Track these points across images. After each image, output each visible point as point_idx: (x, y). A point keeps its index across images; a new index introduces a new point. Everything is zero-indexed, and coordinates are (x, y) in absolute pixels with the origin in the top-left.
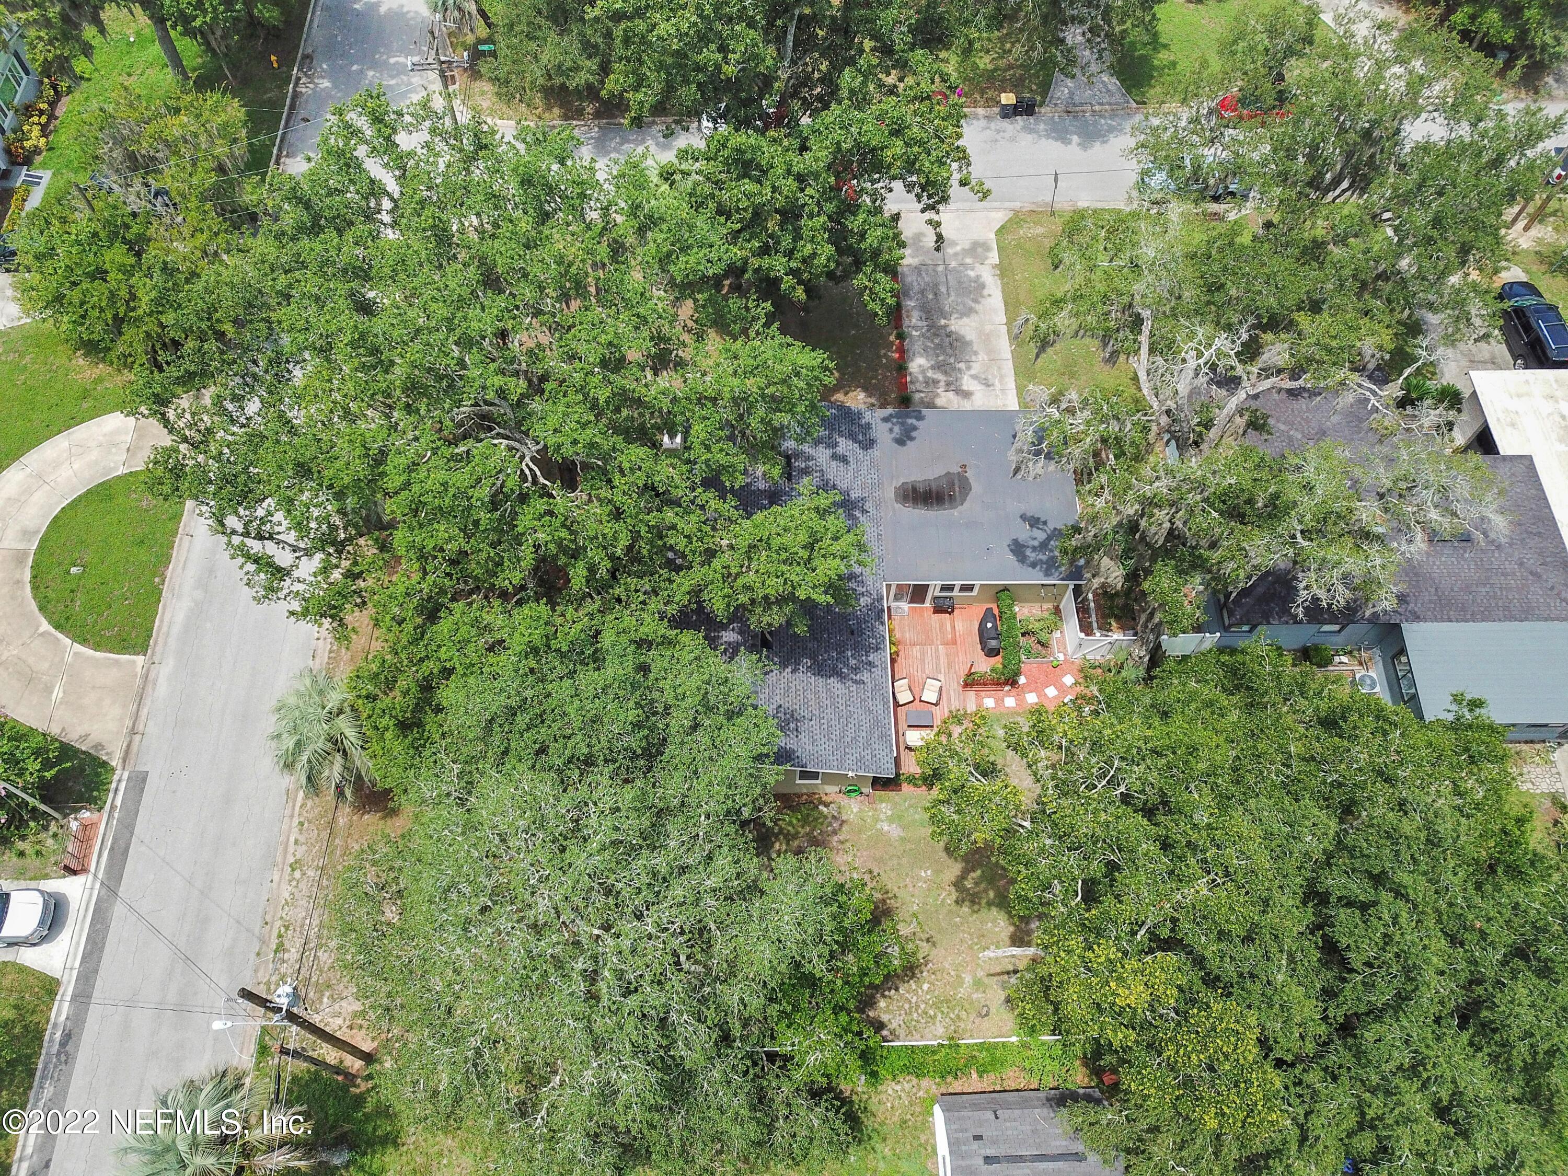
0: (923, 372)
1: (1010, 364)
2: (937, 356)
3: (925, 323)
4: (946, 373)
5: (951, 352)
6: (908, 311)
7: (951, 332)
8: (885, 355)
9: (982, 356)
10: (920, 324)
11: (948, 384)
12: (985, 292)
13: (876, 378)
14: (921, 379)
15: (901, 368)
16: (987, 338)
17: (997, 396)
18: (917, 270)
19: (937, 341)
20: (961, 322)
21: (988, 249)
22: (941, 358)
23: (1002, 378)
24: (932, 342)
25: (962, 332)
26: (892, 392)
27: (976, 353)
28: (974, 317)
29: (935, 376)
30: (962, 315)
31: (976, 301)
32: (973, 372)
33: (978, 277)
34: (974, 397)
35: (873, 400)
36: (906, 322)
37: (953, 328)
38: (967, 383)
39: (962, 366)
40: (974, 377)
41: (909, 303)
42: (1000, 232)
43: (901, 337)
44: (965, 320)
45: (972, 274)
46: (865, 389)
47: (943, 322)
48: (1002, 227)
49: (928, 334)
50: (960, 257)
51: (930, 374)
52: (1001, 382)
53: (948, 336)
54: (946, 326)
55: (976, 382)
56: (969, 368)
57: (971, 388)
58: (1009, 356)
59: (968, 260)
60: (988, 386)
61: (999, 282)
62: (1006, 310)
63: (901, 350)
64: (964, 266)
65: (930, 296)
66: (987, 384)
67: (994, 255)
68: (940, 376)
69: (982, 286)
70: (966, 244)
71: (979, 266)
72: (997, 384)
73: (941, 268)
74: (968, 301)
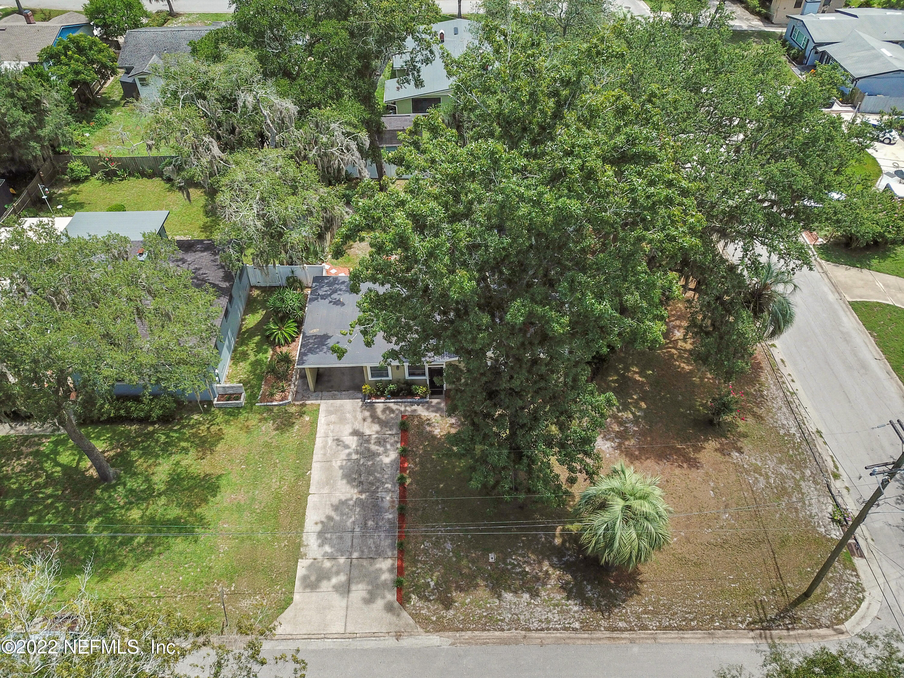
0: (386, 451)
1: (315, 458)
2: (373, 464)
3: (379, 495)
4: (368, 450)
5: (362, 468)
6: (393, 507)
7: (357, 486)
8: (416, 465)
9: (337, 464)
10: (384, 494)
11: (368, 441)
12: (319, 527)
13: (425, 446)
14: (388, 446)
15: (404, 454)
16: (329, 482)
17: (332, 432)
18: (379, 554)
19: (371, 478)
20: (349, 496)
21: (305, 578)
22: (370, 463)
23: (324, 447)
24: (376, 478)
25: (348, 487)
26: (413, 435)
27: (341, 467)
28: (335, 501)
29: (377, 447)
30: (343, 503)
31: (330, 518)
32: (347, 451)
33: (321, 545)
34: (351, 430)
35: (428, 429)
36: (396, 496)
37: (356, 491)
38: (353, 442)
39: (354, 457)
40: (347, 447)
41: (390, 516)
42: (288, 602)
43: (401, 481)
44: (343, 498)
45: (327, 549)
46: (434, 437)
47: (363, 496)
48: (284, 609)
49: (378, 484)
50: (334, 569)
51: (381, 449)
52: (327, 442)
53: (361, 483)
54: (361, 492)
55: (347, 443)
56: (349, 454)
57: (351, 438)
58: (314, 465)
59: (327, 564)
60: (337, 440)
61: (304, 538)
62: (305, 508)
63: (403, 469)
64: (332, 558)
65: (370, 523)
66: (338, 441)
67: (301, 571)
68: (374, 447)
69: (321, 534)
70: (325, 585)
71: (319, 557)
72: (330, 441)
73: (355, 555)
74: (337, 518)
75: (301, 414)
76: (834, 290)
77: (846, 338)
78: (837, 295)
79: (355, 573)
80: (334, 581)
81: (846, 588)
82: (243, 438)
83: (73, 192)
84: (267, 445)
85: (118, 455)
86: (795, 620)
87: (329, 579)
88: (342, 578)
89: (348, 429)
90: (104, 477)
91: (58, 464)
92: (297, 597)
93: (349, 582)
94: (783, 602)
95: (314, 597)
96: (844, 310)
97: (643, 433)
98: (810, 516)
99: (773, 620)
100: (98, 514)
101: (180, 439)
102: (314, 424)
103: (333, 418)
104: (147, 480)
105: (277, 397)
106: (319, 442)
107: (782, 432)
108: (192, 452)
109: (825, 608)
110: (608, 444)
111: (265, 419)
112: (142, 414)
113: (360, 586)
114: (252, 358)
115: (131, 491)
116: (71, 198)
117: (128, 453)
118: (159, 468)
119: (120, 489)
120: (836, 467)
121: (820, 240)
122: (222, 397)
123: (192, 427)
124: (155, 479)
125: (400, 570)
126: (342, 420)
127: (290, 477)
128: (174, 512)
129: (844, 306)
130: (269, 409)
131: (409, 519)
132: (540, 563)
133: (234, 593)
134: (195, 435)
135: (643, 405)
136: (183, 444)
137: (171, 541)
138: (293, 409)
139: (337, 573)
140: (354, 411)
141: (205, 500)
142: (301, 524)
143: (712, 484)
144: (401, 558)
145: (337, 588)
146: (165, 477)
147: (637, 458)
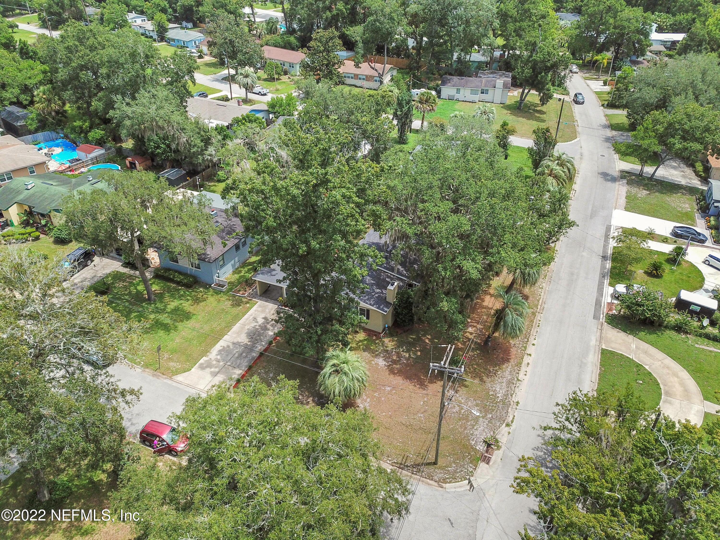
0: (273, 330)
1: (240, 322)
3: (257, 345)
4: (265, 327)
5: (257, 333)
6: (259, 352)
7: (250, 339)
9: (247, 327)
10: (259, 346)
12: (221, 348)
15: (280, 333)
16: (239, 333)
17: (255, 314)
18: (239, 367)
19: (258, 338)
20: (243, 341)
21: (202, 364)
22: (262, 332)
23: (247, 319)
24: (260, 338)
25: (246, 338)
27: (248, 329)
28: (235, 341)
30: (238, 343)
33: (217, 355)
36: (263, 348)
37: (248, 340)
38: (261, 321)
39: (257, 327)
40: (257, 322)
41: (255, 355)
42: (188, 370)
43: (270, 343)
44: (240, 341)
45: (219, 357)
47: (249, 343)
48: (185, 372)
49: (259, 341)
50: (216, 365)
52: (249, 318)
53: (252, 338)
56: (256, 325)
57: (261, 319)
58: (237, 324)
59: (214, 362)
61: (212, 350)
63: (275, 339)
64: (218, 361)
65: (244, 354)
66: (255, 319)
67: (202, 361)
68: (269, 326)
69: (220, 351)
70: (208, 370)
71: (213, 359)
72: (251, 317)
73: (229, 364)
74: (231, 347)
75: (247, 303)
76: (598, 339)
77: (582, 365)
78: (598, 343)
79: (224, 370)
80: (212, 370)
81: (462, 471)
82: (214, 304)
83: (215, 185)
84: (223, 310)
85: (160, 293)
86: (419, 471)
87: (211, 368)
88: (217, 370)
89: (263, 316)
90: (149, 299)
91: (136, 289)
92: (193, 370)
93: (218, 372)
94: (419, 461)
95: (200, 372)
96: (595, 352)
97: (407, 365)
98: (472, 434)
99: (407, 466)
100: (139, 312)
101: (188, 295)
102: (250, 308)
103: (260, 309)
104: (165, 306)
105: (241, 292)
106: (246, 316)
107: (491, 393)
108: (190, 302)
109: (441, 473)
110: (384, 363)
111: (229, 300)
112: (179, 280)
113: (222, 376)
114: (242, 274)
115: (157, 308)
116: (212, 188)
117: (165, 294)
118: (173, 303)
119: (153, 305)
120: (512, 422)
121: (614, 311)
122: (217, 284)
123: (197, 292)
124: (169, 306)
125: (243, 376)
126: (263, 311)
127: (223, 325)
128: (168, 321)
129: (597, 350)
130: (234, 296)
131: (262, 359)
132: (308, 397)
133: (170, 358)
134: (195, 296)
135: (419, 353)
136: (188, 298)
137: (159, 331)
138: (244, 300)
139: (216, 367)
140: (272, 309)
141: (182, 321)
142: (215, 345)
143: (426, 399)
144: (246, 372)
145: (211, 373)
146: (172, 307)
147: (394, 374)
